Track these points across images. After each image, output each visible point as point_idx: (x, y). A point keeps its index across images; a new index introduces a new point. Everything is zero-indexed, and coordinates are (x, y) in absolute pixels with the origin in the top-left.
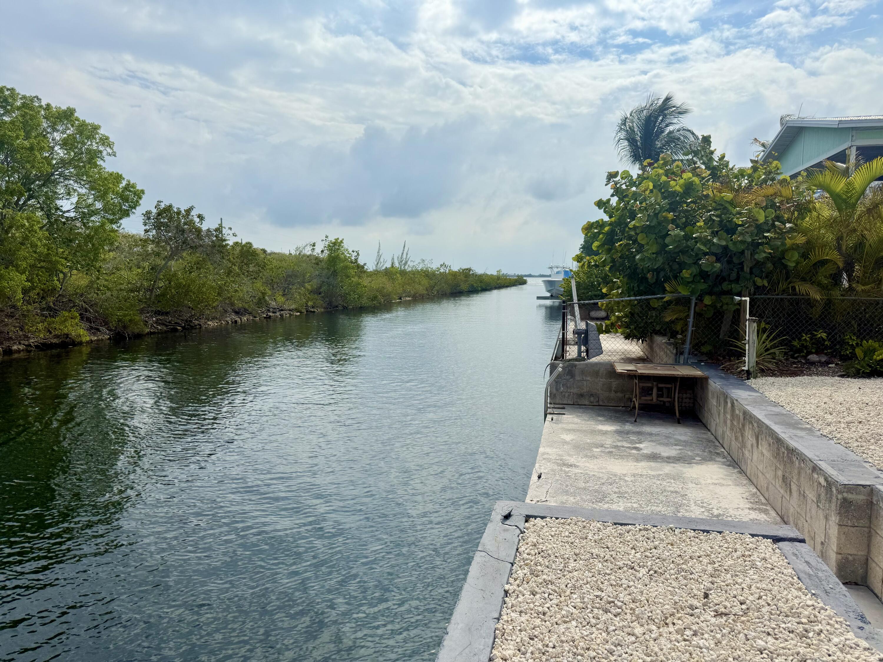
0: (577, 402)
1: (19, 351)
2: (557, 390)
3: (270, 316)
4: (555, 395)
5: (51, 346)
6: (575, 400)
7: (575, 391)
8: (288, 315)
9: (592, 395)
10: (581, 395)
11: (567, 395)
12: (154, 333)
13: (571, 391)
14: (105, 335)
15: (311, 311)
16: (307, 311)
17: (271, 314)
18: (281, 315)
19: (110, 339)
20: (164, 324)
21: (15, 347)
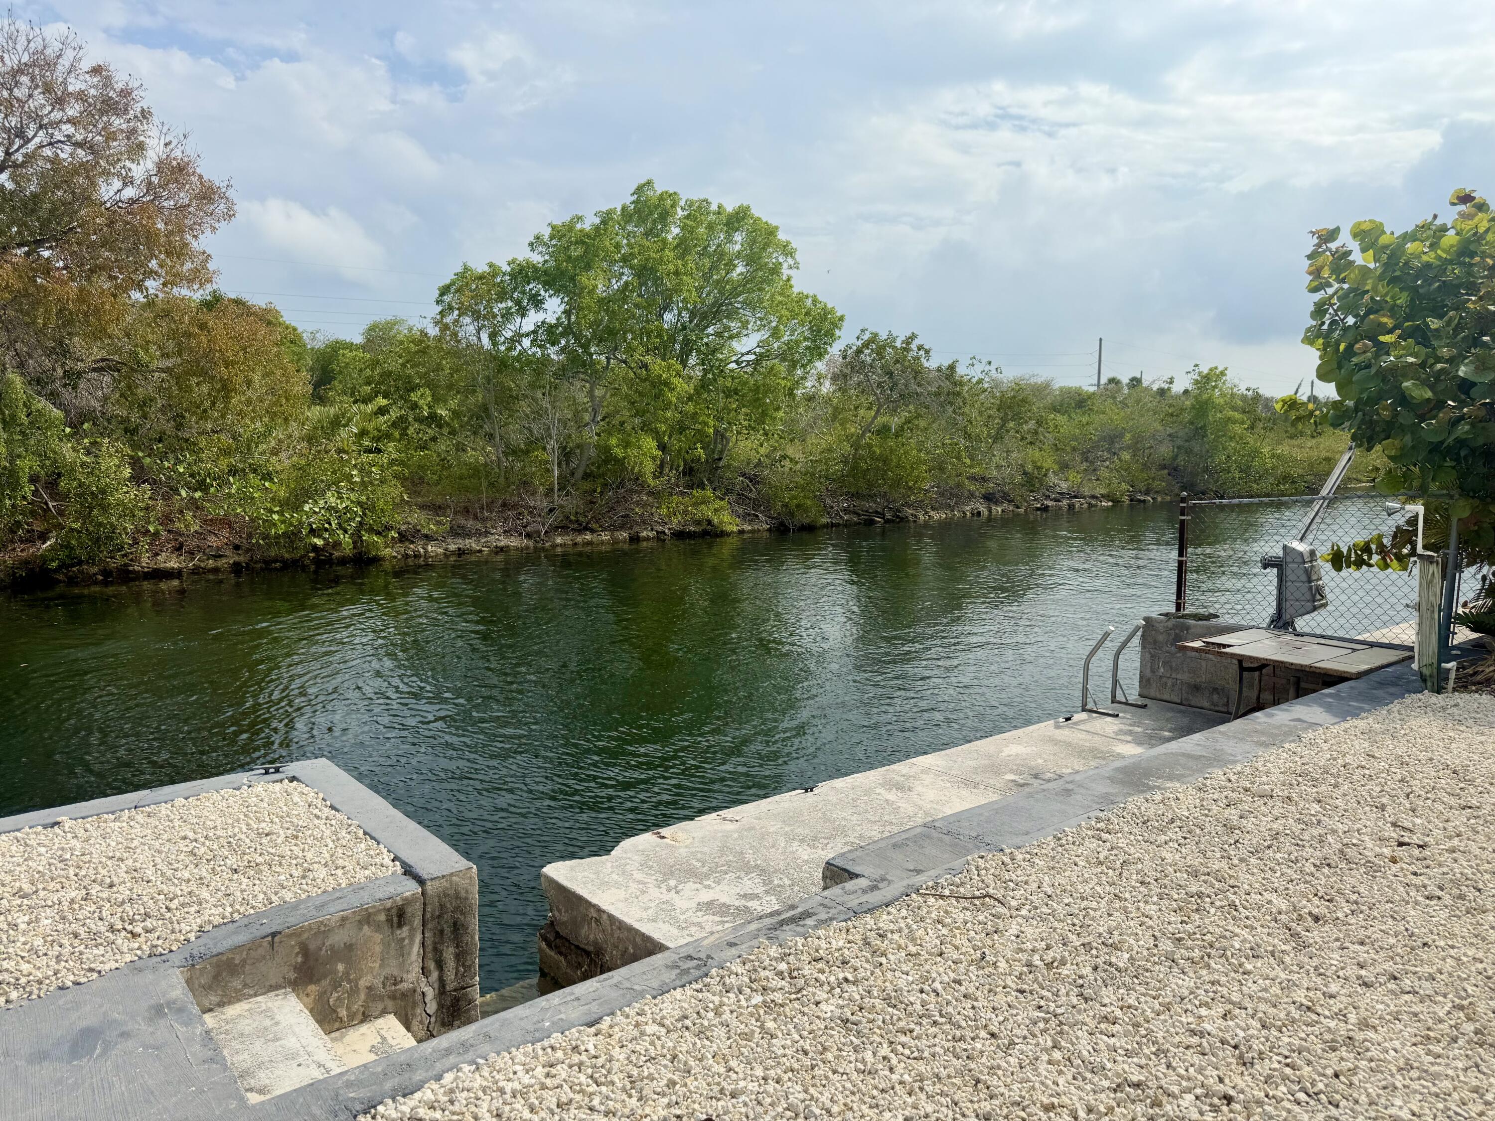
0: (1187, 699)
1: (647, 539)
2: (1153, 671)
3: (1047, 507)
4: (1148, 680)
5: (691, 535)
6: (1185, 695)
7: (1184, 677)
8: (1086, 506)
9: (1215, 690)
10: (1196, 688)
11: (1170, 683)
12: (837, 525)
13: (1179, 676)
14: (763, 525)
15: (1140, 501)
16: (1131, 500)
17: (1050, 503)
18: (1071, 507)
19: (769, 530)
20: (855, 513)
21: (644, 534)
